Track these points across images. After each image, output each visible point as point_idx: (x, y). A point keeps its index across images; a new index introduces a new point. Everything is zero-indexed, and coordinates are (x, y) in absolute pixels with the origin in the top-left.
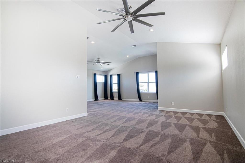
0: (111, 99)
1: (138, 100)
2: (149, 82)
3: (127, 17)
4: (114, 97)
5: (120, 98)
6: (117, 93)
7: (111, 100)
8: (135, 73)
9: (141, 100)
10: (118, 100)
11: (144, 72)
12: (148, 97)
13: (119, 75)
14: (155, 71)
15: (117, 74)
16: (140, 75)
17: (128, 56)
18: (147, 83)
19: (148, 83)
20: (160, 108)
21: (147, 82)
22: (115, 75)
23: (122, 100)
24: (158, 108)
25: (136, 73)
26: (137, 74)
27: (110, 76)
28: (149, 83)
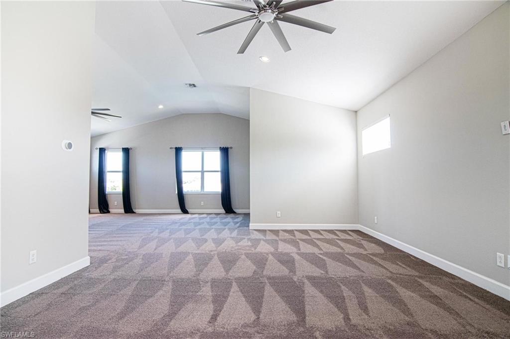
0: (100, 211)
1: (179, 211)
2: (205, 170)
3: (263, 11)
4: (110, 205)
5: (128, 208)
6: (122, 195)
7: (101, 213)
8: (171, 148)
9: (185, 211)
10: (123, 212)
11: (193, 148)
12: (202, 202)
13: (126, 151)
14: (220, 148)
15: (123, 149)
16: (185, 155)
17: (161, 107)
18: (200, 173)
19: (203, 172)
20: (253, 226)
21: (200, 170)
22: (115, 149)
23: (133, 212)
24: (248, 226)
25: (176, 148)
26: (178, 150)
27: (98, 151)
28: (205, 173)
